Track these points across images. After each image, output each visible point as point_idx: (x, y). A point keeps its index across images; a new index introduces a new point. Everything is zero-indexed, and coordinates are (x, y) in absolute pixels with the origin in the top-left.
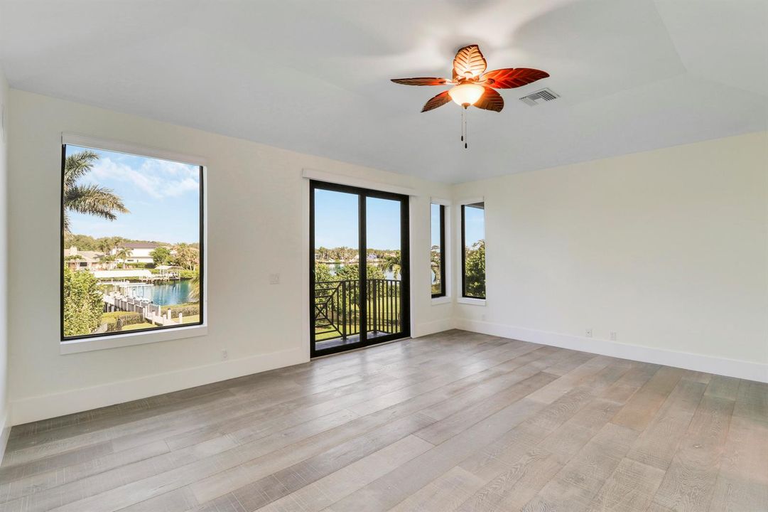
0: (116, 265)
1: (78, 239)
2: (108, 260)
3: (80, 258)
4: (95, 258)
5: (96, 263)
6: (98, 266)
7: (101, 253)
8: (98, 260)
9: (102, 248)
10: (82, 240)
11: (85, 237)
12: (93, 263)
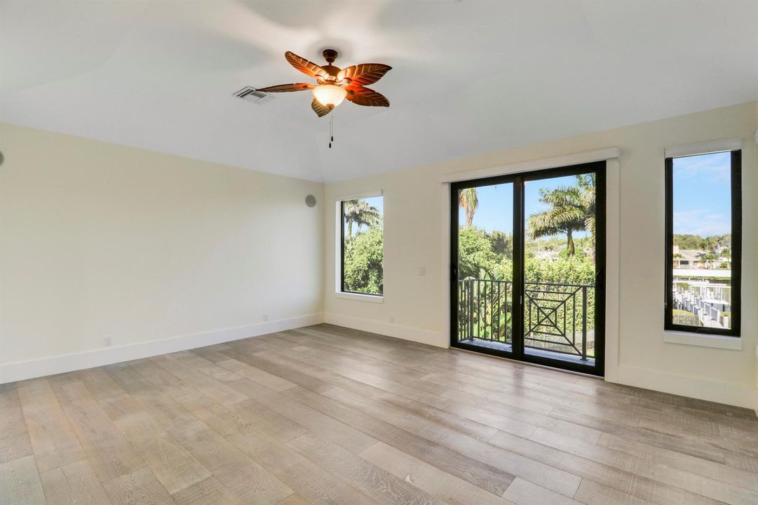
0: (719, 264)
1: (685, 238)
2: (710, 259)
3: (680, 257)
4: (697, 257)
5: (697, 262)
6: (699, 265)
7: (702, 252)
8: (700, 258)
9: (703, 246)
10: (688, 239)
11: (691, 236)
12: (695, 262)
